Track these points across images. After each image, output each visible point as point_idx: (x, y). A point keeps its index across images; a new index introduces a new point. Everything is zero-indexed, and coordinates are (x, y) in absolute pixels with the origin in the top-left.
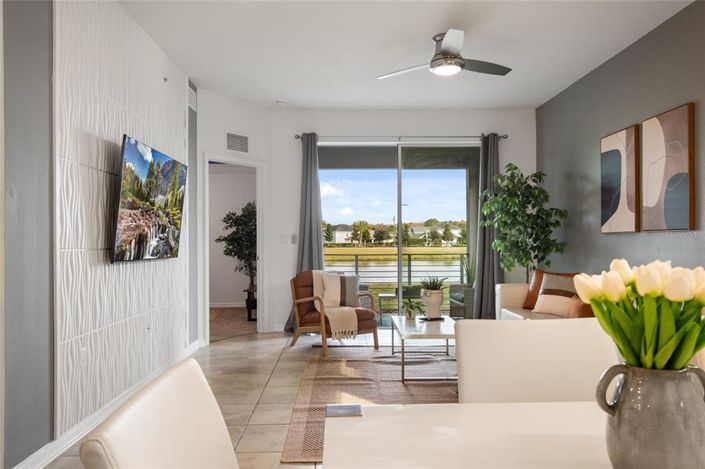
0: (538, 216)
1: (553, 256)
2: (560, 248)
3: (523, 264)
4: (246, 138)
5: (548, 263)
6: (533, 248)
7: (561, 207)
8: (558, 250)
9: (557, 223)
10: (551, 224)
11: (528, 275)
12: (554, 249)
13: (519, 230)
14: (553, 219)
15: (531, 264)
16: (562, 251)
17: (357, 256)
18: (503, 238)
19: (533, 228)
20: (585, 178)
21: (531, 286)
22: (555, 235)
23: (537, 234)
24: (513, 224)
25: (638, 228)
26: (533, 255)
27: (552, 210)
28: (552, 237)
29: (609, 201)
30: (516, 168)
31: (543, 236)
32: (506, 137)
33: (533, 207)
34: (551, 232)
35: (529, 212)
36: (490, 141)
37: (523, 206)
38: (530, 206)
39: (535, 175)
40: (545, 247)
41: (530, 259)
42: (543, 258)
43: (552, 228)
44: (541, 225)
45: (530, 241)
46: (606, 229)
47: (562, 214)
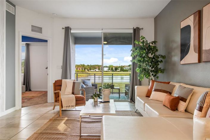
0: (153, 58)
1: (159, 74)
2: (162, 71)
3: (147, 78)
4: (42, 28)
5: (157, 77)
6: (152, 71)
7: (163, 54)
8: (161, 72)
9: (162, 61)
10: (159, 61)
11: (149, 82)
12: (160, 71)
13: (146, 64)
14: (160, 59)
15: (150, 78)
16: (163, 73)
17: (95, 74)
18: (140, 67)
19: (151, 63)
20: (173, 41)
21: (149, 87)
22: (160, 66)
23: (153, 66)
24: (144, 61)
25: (200, 61)
26: (151, 74)
27: (159, 55)
28: (159, 67)
29: (184, 50)
30: (144, 38)
31: (155, 66)
32: (142, 29)
33: (152, 54)
34: (159, 64)
35: (150, 56)
36: (136, 31)
37: (147, 53)
38: (150, 54)
39: (153, 42)
40: (156, 71)
41: (149, 76)
42: (155, 75)
43: (159, 63)
44: (155, 62)
45: (150, 68)
46: (182, 62)
47: (163, 57)
